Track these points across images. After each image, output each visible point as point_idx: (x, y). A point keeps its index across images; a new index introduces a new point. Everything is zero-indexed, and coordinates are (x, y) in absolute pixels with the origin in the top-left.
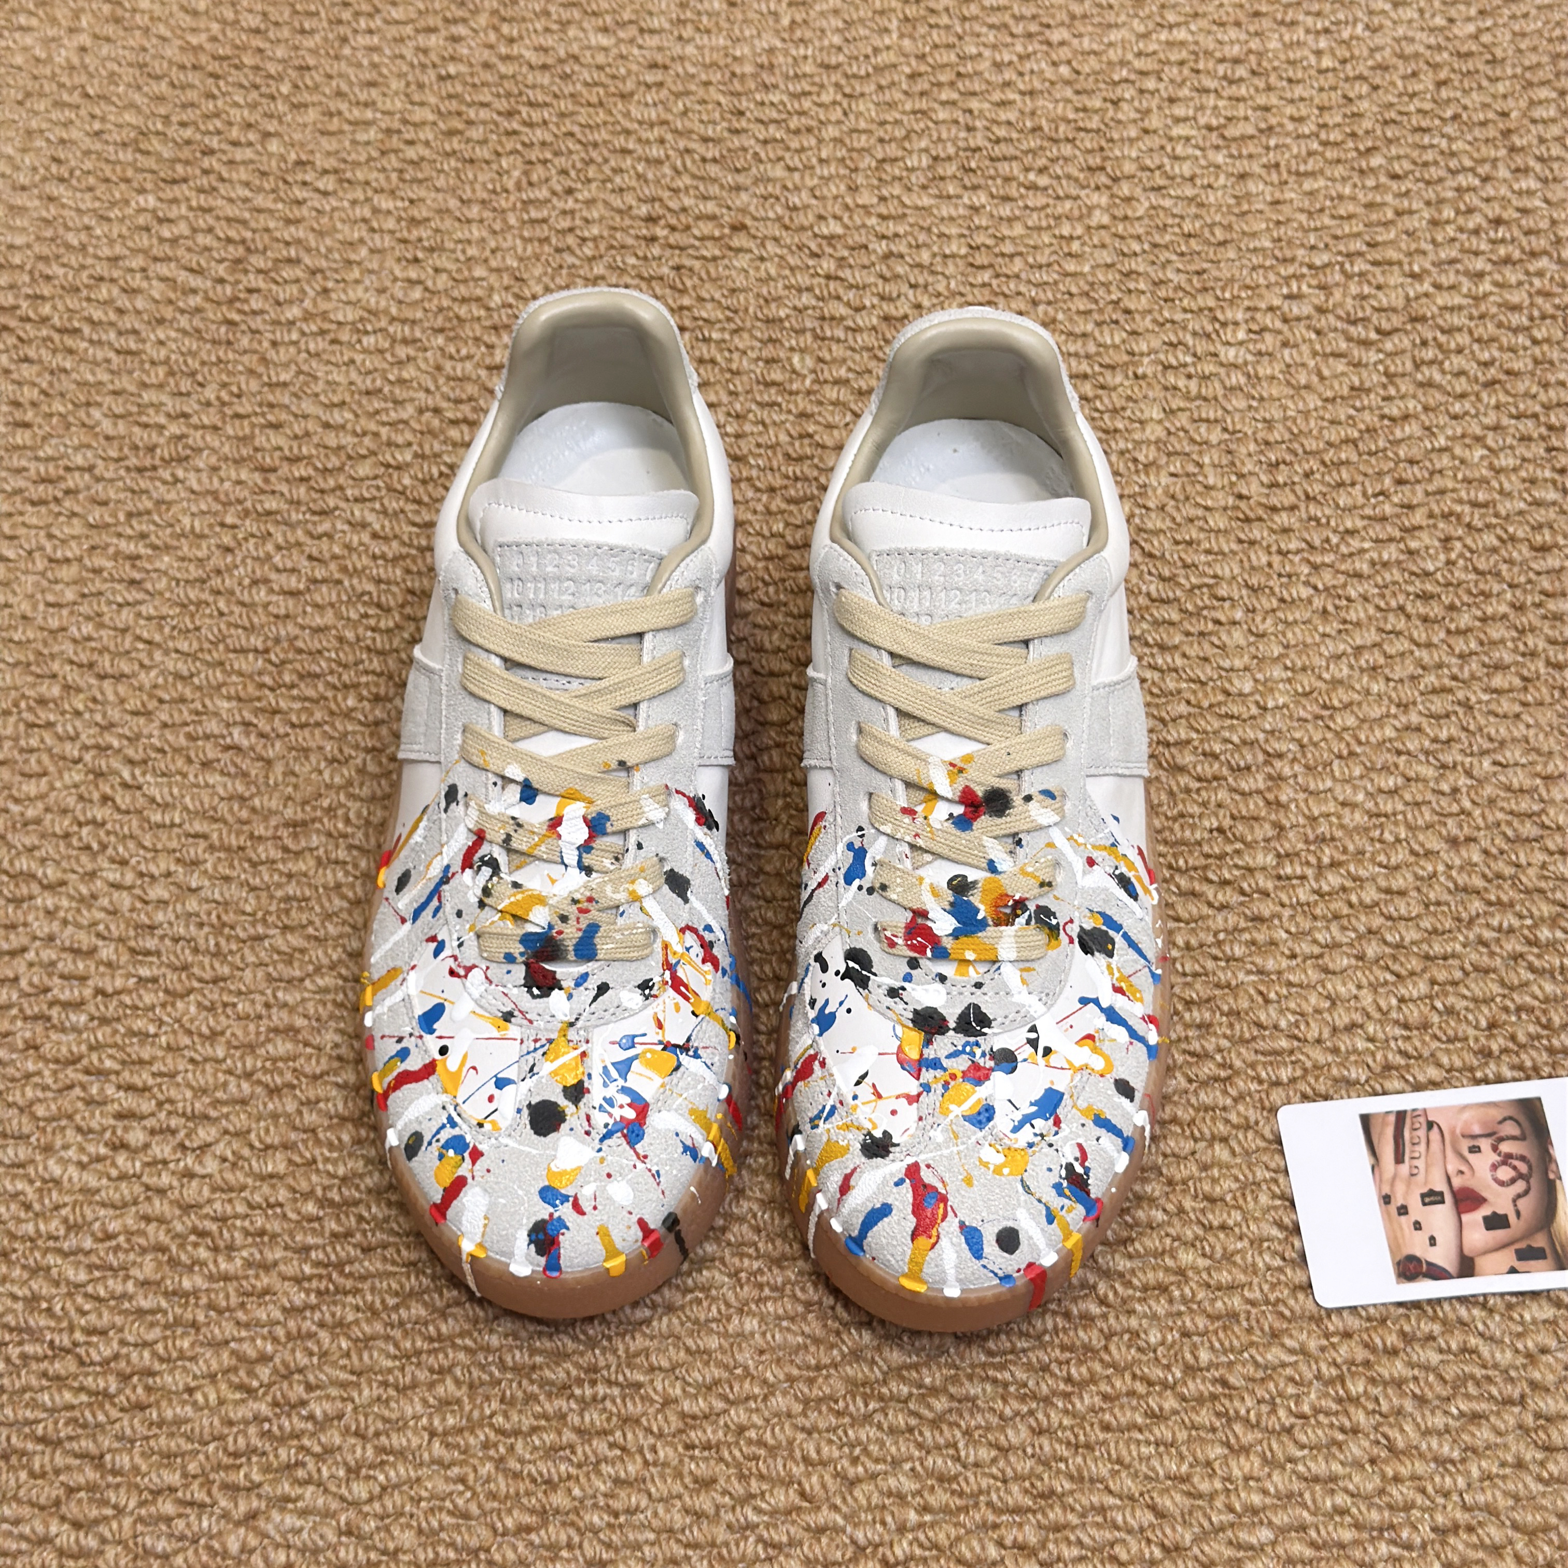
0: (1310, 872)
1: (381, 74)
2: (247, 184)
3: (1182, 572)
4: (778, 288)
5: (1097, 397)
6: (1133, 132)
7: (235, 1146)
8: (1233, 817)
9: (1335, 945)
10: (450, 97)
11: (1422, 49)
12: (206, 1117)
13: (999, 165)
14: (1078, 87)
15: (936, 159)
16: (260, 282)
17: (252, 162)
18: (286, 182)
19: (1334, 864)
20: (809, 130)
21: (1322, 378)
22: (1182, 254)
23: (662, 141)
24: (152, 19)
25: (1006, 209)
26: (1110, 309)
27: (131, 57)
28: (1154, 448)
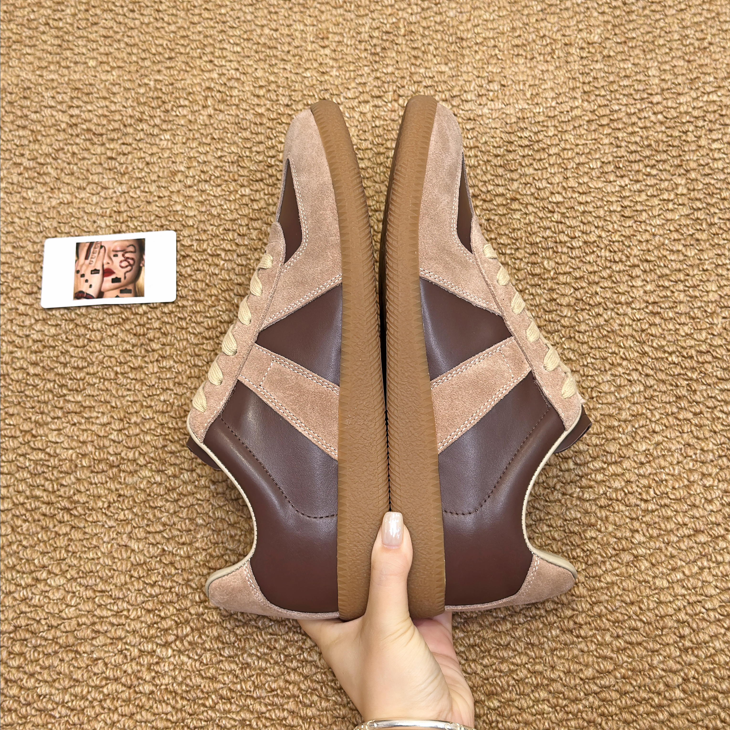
4: (535, 228)
5: (687, 280)
6: (693, 147)
10: (378, 136)
13: (633, 165)
14: (667, 125)
15: (603, 162)
20: (544, 149)
22: (721, 210)
23: (476, 156)
24: (239, 100)
25: (637, 186)
26: (689, 238)
27: (232, 119)
28: (714, 305)
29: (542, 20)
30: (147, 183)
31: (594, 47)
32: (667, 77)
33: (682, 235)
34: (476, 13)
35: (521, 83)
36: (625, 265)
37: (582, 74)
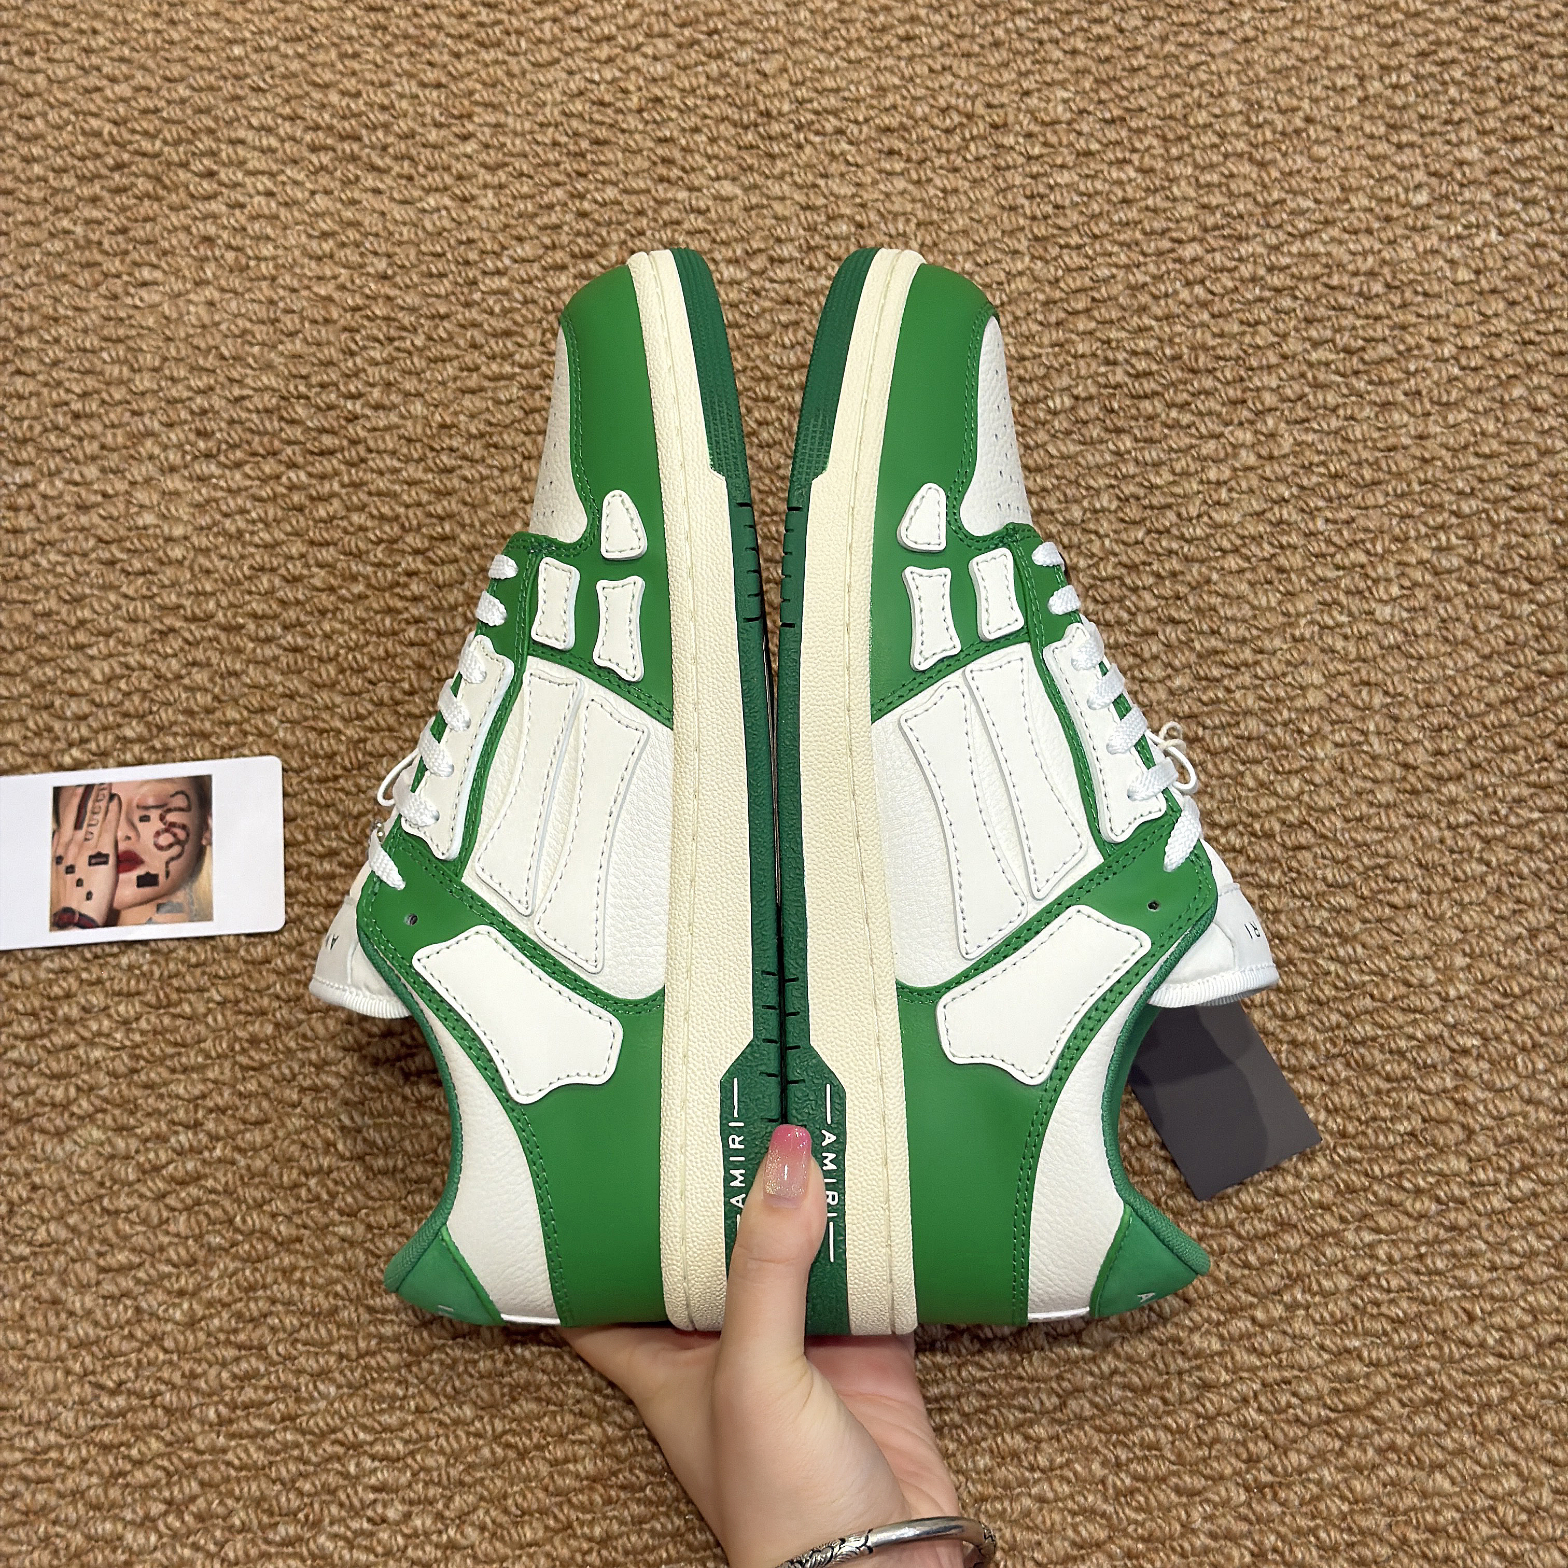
0: (1502, 1177)
1: (515, 323)
2: (393, 453)
3: (1354, 853)
5: (1260, 662)
6: (1274, 360)
7: (493, 1513)
8: (1424, 1120)
9: (1532, 1254)
11: (1556, 257)
12: (461, 1483)
13: (1141, 404)
14: (1214, 309)
15: (1077, 398)
16: (419, 564)
17: (398, 427)
18: (432, 449)
19: (1526, 1168)
21: (1478, 633)
22: (1330, 500)
24: (276, 267)
25: (1152, 454)
26: (1263, 568)
27: (263, 314)
28: (1316, 718)
29: (944, 68)
30: (77, 462)
31: (1055, 132)
32: (1216, 199)
33: (1248, 559)
34: (797, 53)
35: (901, 220)
36: (1128, 633)
37: (1031, 197)
